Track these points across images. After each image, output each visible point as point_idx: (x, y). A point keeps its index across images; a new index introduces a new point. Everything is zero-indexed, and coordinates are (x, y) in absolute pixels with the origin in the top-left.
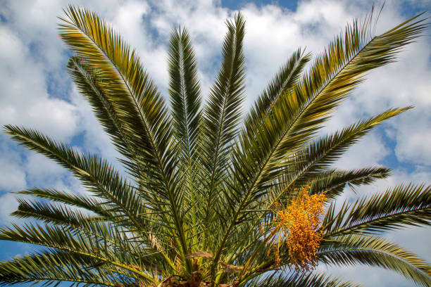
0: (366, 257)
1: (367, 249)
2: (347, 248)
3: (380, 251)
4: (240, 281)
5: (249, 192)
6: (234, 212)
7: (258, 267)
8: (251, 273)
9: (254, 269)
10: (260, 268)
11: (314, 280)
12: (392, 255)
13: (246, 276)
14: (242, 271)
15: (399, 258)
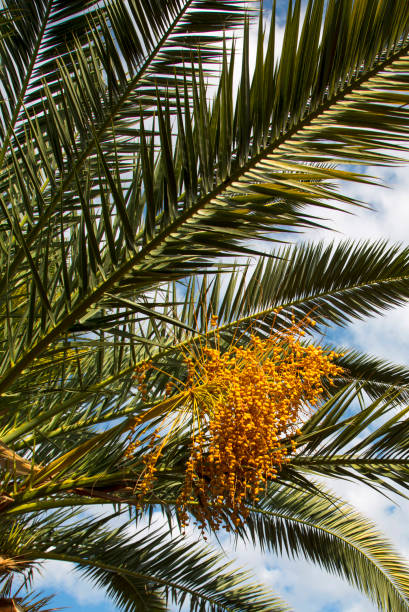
0: (323, 549)
1: (336, 532)
2: (295, 517)
3: (356, 545)
4: (19, 501)
5: (160, 238)
6: (85, 289)
7: (84, 478)
8: (57, 490)
9: (70, 481)
10: (88, 486)
11: (194, 560)
12: (374, 560)
13: (42, 493)
14: (35, 478)
15: (382, 570)
